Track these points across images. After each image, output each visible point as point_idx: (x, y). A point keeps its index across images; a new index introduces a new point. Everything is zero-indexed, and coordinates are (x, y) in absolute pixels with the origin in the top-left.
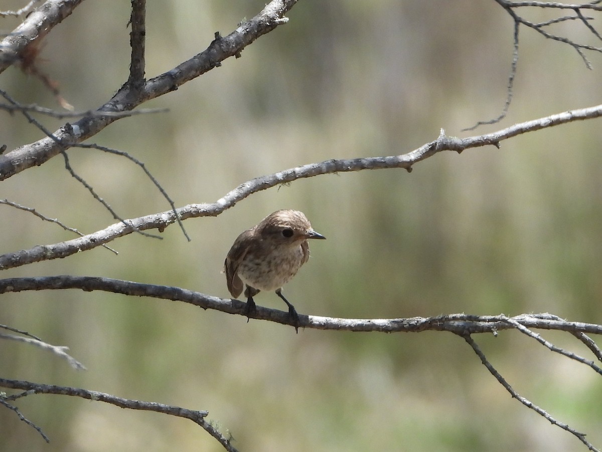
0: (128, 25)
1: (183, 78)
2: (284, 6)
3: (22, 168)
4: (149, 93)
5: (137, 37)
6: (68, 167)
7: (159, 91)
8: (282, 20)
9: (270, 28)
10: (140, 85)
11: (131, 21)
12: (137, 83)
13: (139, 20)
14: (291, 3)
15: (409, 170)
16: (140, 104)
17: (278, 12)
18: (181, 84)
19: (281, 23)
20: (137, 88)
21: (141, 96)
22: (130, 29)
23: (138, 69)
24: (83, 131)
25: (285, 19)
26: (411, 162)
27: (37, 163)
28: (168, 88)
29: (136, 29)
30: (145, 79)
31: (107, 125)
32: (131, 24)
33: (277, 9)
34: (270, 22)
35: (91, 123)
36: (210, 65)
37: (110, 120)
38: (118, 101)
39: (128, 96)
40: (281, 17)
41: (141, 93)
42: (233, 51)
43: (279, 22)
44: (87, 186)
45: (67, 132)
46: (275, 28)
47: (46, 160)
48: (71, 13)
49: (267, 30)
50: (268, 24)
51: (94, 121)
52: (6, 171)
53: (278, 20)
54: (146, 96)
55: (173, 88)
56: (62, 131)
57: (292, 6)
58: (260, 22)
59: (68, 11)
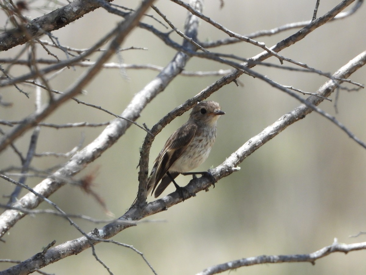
0: (137, 167)
1: (171, 203)
2: (238, 159)
3: (66, 256)
4: (149, 211)
5: (143, 175)
6: (94, 254)
7: (155, 211)
8: (236, 168)
9: (229, 173)
10: (143, 206)
11: (140, 164)
12: (141, 205)
13: (145, 164)
14: (242, 158)
15: (313, 263)
16: (142, 218)
17: (234, 163)
18: (169, 207)
19: (236, 170)
20: (141, 208)
21: (144, 213)
22: (139, 170)
23: (142, 196)
24: (105, 234)
25: (238, 168)
26: (315, 259)
27: (75, 253)
28: (161, 209)
29: (142, 170)
30: (147, 202)
31: (121, 230)
32: (139, 167)
33: (233, 161)
34: (228, 170)
35: (111, 229)
36: (189, 195)
37: (123, 228)
38: (128, 216)
39: (135, 213)
40: (235, 166)
41: (144, 211)
42: (204, 187)
43: (234, 170)
44: (106, 267)
45: (95, 234)
46: (231, 173)
47: (81, 251)
48: (100, 156)
49: (227, 174)
50: (227, 170)
51: (113, 228)
52: (55, 257)
53: (233, 168)
54: (147, 213)
55: (164, 209)
56: (92, 233)
57: (243, 160)
58: (222, 169)
59: (99, 154)
